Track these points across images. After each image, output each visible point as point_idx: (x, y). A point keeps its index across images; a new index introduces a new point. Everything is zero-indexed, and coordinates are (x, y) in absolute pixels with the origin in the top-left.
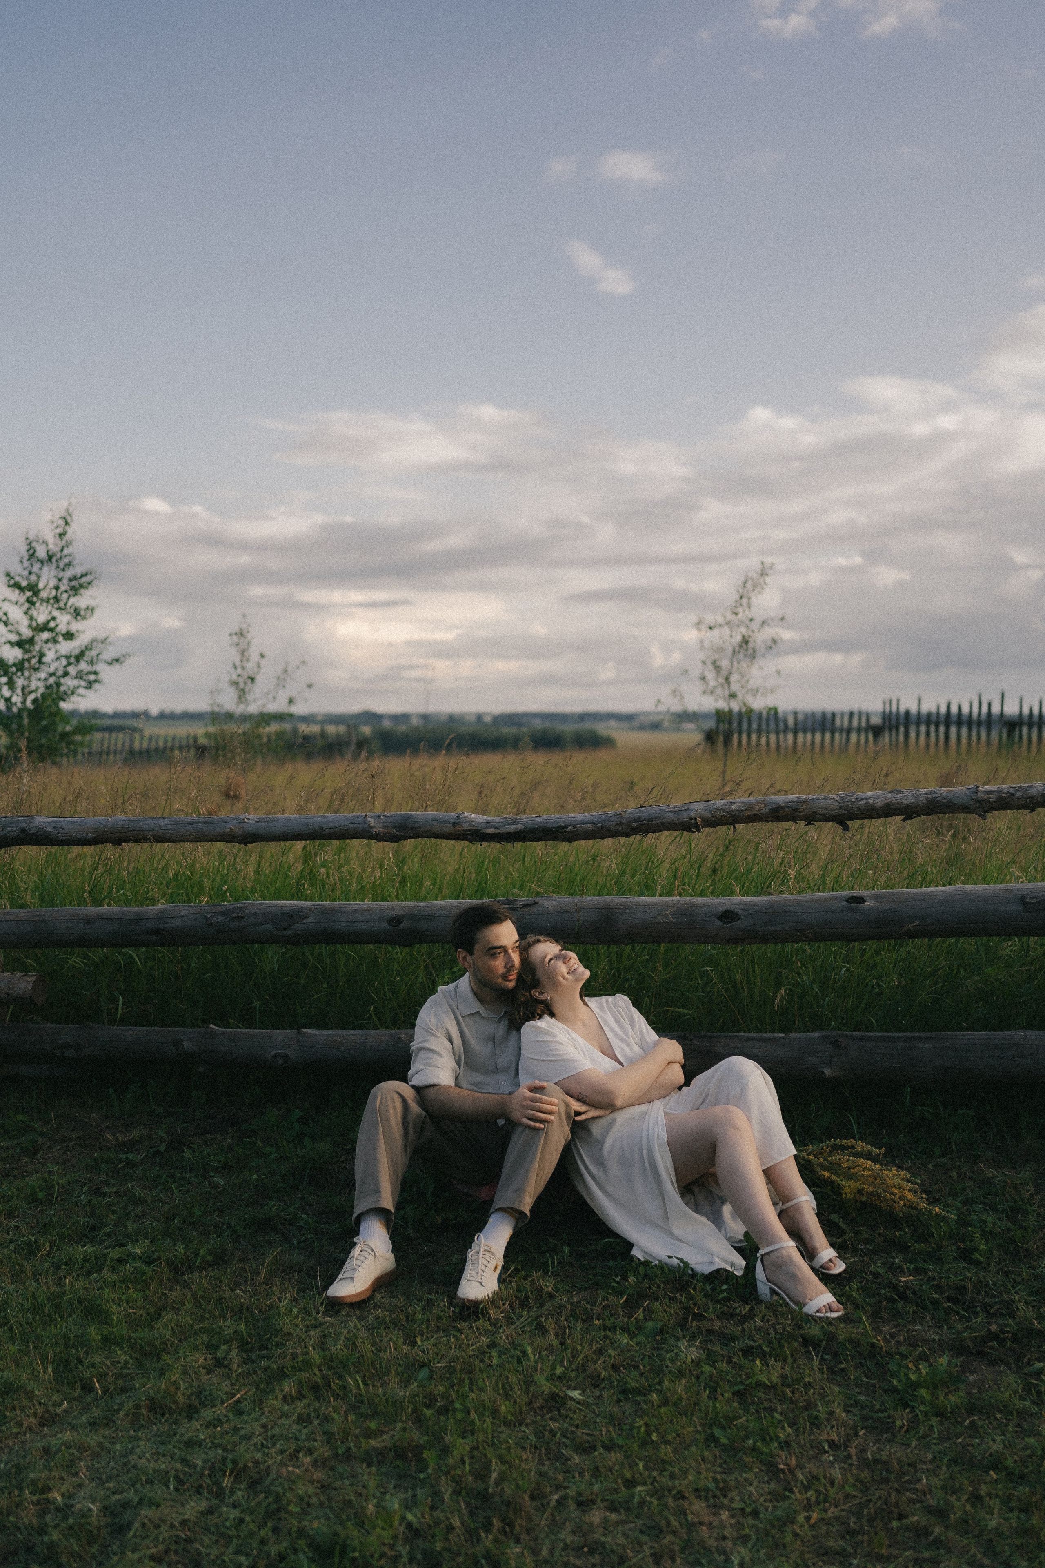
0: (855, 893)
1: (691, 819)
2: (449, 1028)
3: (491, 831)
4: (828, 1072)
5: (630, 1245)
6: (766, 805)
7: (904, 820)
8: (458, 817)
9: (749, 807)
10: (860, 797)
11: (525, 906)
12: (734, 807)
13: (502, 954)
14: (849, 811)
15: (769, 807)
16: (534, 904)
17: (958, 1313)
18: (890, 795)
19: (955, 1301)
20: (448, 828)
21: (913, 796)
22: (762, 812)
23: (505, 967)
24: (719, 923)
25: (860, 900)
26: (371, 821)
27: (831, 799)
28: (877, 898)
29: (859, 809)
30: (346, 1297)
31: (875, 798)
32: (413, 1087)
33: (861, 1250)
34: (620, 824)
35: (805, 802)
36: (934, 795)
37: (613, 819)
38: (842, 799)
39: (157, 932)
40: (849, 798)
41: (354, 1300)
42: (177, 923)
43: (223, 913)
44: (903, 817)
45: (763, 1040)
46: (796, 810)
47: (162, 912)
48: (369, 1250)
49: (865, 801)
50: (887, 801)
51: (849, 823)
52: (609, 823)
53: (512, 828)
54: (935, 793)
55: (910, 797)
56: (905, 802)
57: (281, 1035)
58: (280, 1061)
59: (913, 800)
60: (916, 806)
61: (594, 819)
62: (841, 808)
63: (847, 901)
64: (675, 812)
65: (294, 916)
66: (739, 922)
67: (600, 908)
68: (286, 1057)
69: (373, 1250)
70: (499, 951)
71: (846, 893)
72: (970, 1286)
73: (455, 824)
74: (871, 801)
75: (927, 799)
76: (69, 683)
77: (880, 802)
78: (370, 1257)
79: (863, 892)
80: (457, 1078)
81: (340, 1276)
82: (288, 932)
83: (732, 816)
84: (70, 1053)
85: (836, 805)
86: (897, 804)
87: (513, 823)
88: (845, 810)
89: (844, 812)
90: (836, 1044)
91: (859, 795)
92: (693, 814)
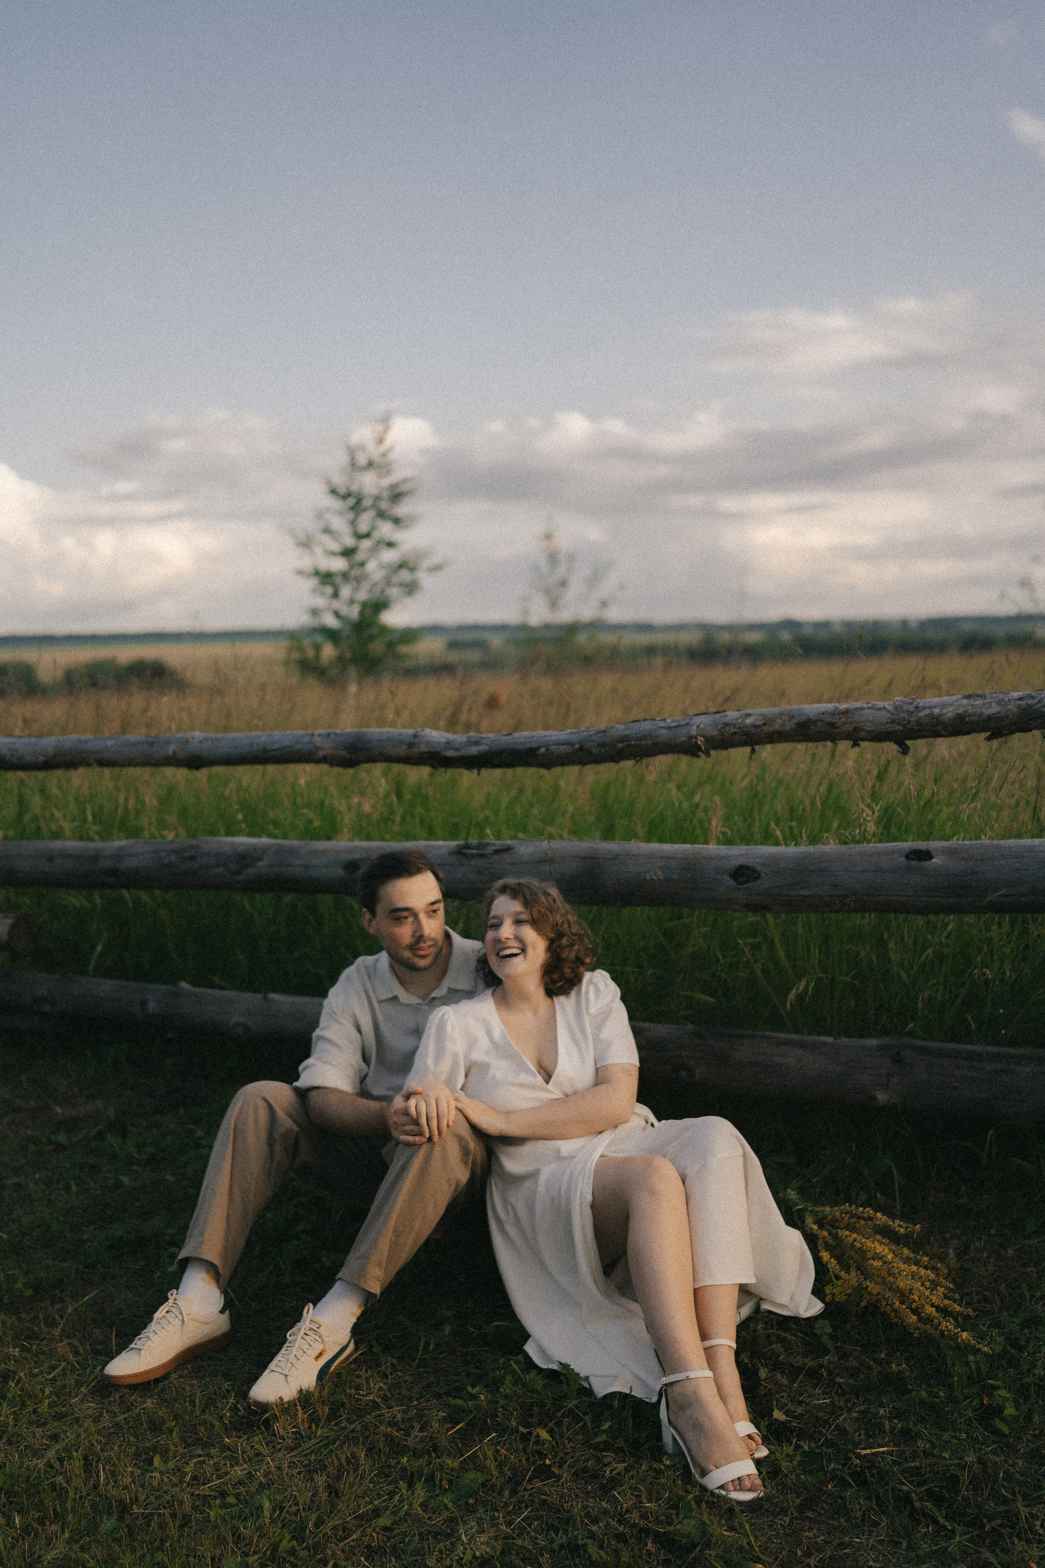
0: (922, 845)
1: (691, 737)
2: (359, 1014)
3: (450, 753)
4: (882, 1097)
5: (526, 1336)
6: (792, 717)
7: (989, 739)
8: (415, 736)
9: (768, 720)
10: (922, 704)
11: (496, 852)
12: (748, 721)
13: (410, 919)
14: (904, 726)
15: (796, 721)
16: (508, 849)
17: (935, 1522)
18: (965, 702)
19: (938, 1501)
20: (402, 750)
21: (999, 703)
22: (787, 728)
23: (413, 936)
24: (731, 882)
25: (926, 855)
26: (318, 741)
27: (880, 709)
28: (951, 852)
29: (918, 722)
30: (123, 1377)
31: (943, 706)
32: (296, 1090)
33: (840, 1384)
34: (602, 745)
35: (846, 712)
36: (1030, 702)
37: (596, 739)
38: (896, 708)
39: (114, 872)
40: (905, 708)
41: (134, 1381)
42: (133, 863)
43: (175, 852)
44: (988, 734)
45: (803, 1045)
46: (832, 725)
47: (120, 848)
48: (177, 1313)
49: (928, 712)
50: (959, 712)
51: (909, 743)
52: (589, 744)
53: (474, 750)
54: (1032, 697)
55: (994, 704)
56: (988, 712)
57: (249, 999)
58: (240, 1030)
59: (999, 709)
60: (1002, 719)
61: (574, 738)
62: (893, 722)
63: (907, 857)
64: (669, 728)
65: (246, 858)
66: (759, 882)
67: (584, 858)
68: (247, 1028)
69: (181, 1313)
70: (405, 914)
71: (908, 845)
72: (965, 1477)
73: (411, 745)
74: (937, 711)
75: (1019, 706)
76: (393, 592)
77: (950, 713)
78: (178, 1322)
79: (934, 845)
80: (363, 1080)
81: (132, 1346)
82: (241, 878)
83: (746, 734)
84: (47, 1008)
85: (884, 716)
86: (974, 715)
87: (477, 743)
88: (898, 724)
89: (897, 728)
90: (897, 1059)
91: (921, 702)
92: (694, 731)
